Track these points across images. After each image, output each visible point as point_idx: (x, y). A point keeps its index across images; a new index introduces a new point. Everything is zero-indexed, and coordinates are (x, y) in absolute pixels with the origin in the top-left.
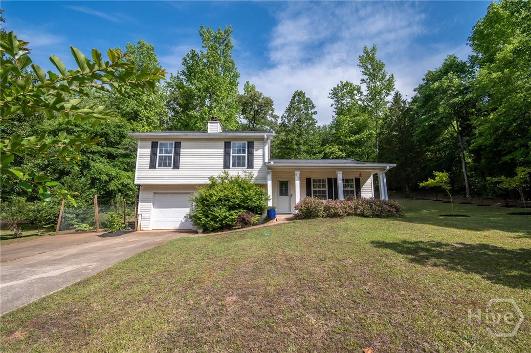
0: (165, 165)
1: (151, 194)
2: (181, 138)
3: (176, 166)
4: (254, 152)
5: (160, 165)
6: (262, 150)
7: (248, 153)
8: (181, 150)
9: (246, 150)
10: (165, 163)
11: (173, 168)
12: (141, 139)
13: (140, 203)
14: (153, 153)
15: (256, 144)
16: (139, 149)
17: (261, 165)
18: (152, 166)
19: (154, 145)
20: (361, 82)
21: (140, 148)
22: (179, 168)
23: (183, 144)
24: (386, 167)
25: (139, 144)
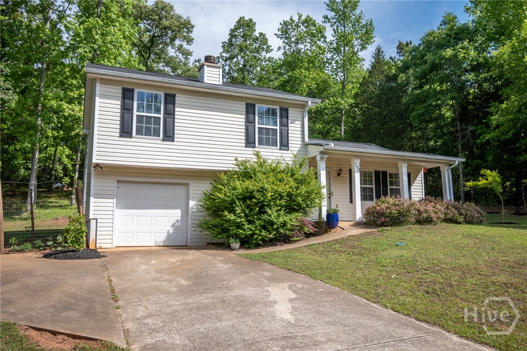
0: (148, 133)
1: (111, 184)
2: (175, 89)
3: (169, 136)
4: (290, 125)
5: (139, 132)
6: (300, 123)
7: (281, 125)
8: (176, 109)
9: (278, 120)
10: (148, 129)
11: (164, 140)
12: (101, 79)
13: (92, 199)
14: (126, 109)
15: (292, 112)
16: (98, 99)
17: (299, 146)
18: (125, 132)
19: (127, 94)
20: (323, 20)
21: (101, 96)
22: (173, 141)
23: (179, 99)
24: (455, 161)
25: (99, 88)
